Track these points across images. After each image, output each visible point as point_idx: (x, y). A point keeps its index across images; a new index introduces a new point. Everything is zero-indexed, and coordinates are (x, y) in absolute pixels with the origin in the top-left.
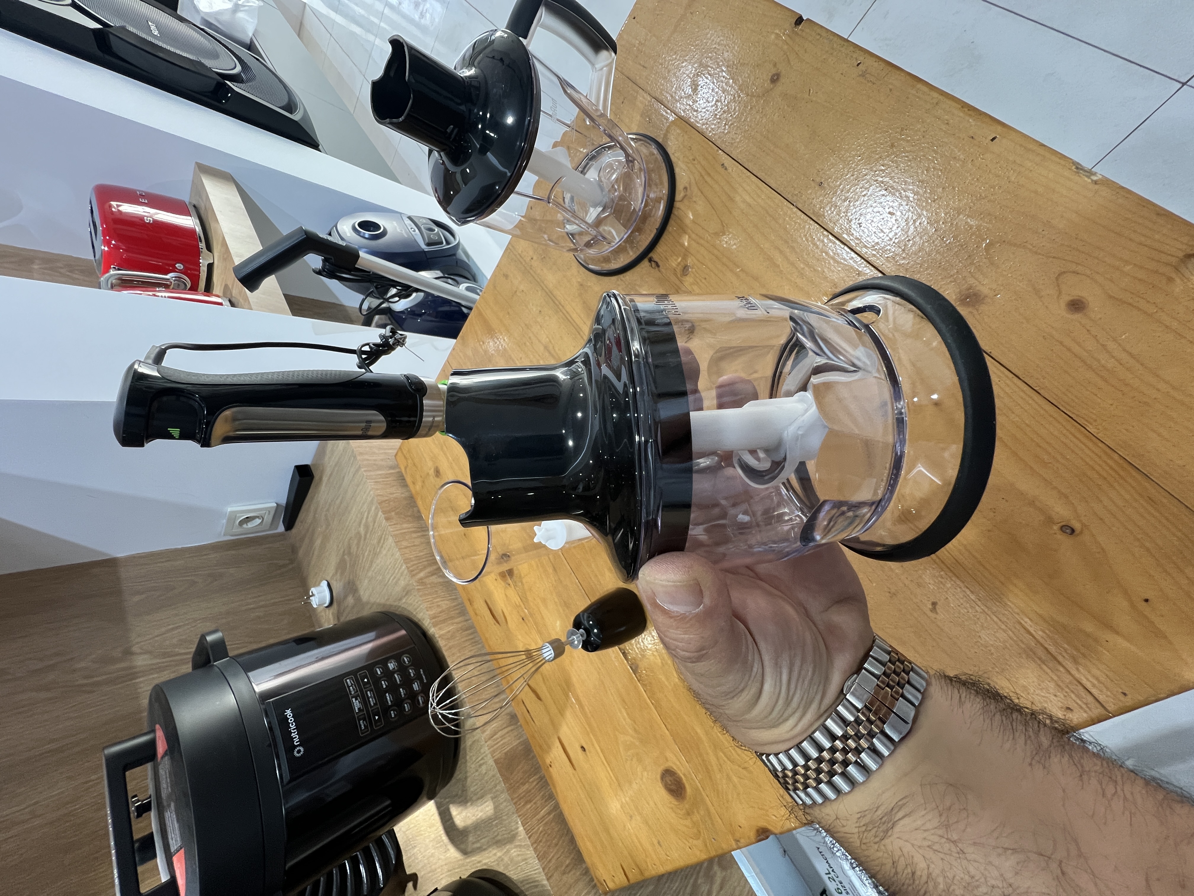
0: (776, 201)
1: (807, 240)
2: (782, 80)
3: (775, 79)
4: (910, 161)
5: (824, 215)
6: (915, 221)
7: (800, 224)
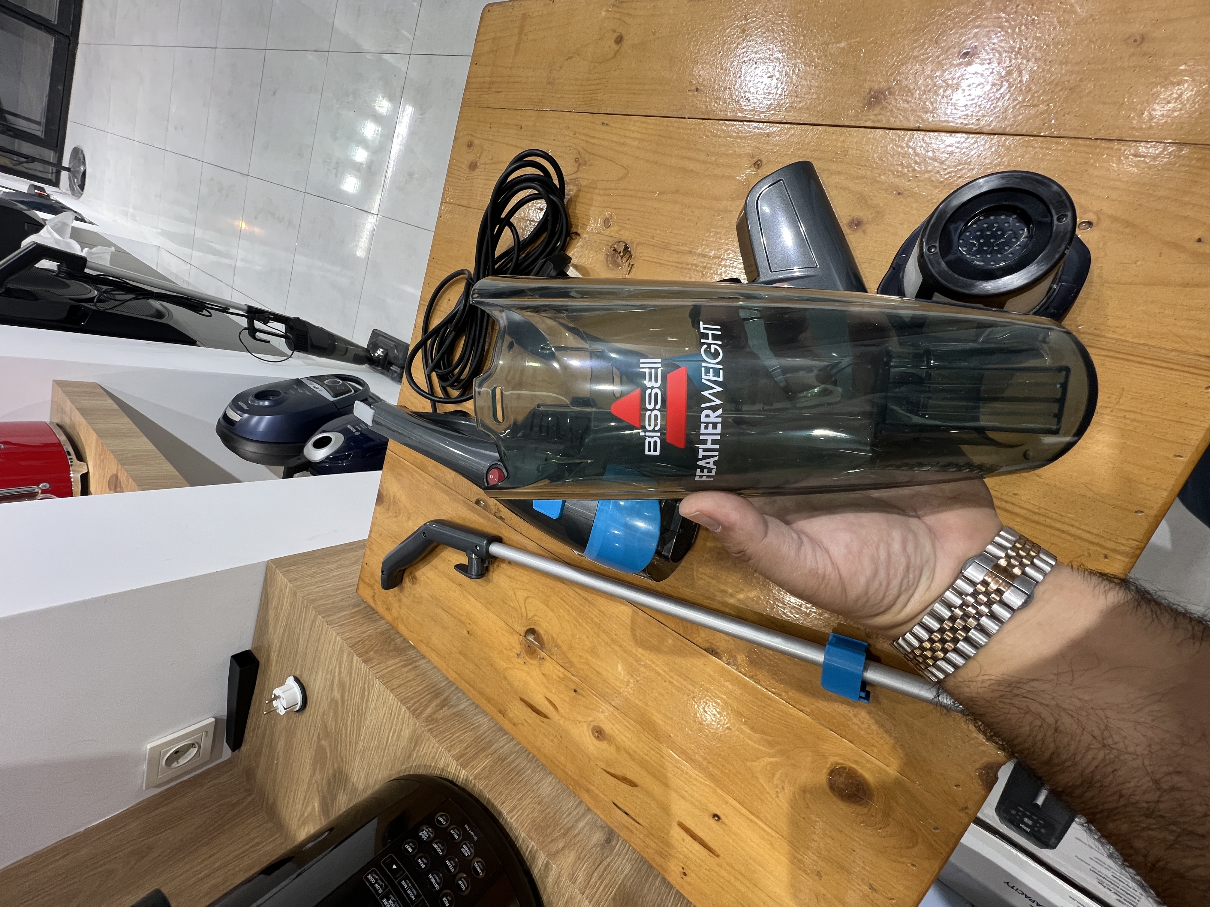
0: (665, 124)
1: (707, 136)
2: (625, 38)
3: (619, 40)
4: (764, 33)
5: (712, 110)
6: (794, 71)
7: (695, 129)
